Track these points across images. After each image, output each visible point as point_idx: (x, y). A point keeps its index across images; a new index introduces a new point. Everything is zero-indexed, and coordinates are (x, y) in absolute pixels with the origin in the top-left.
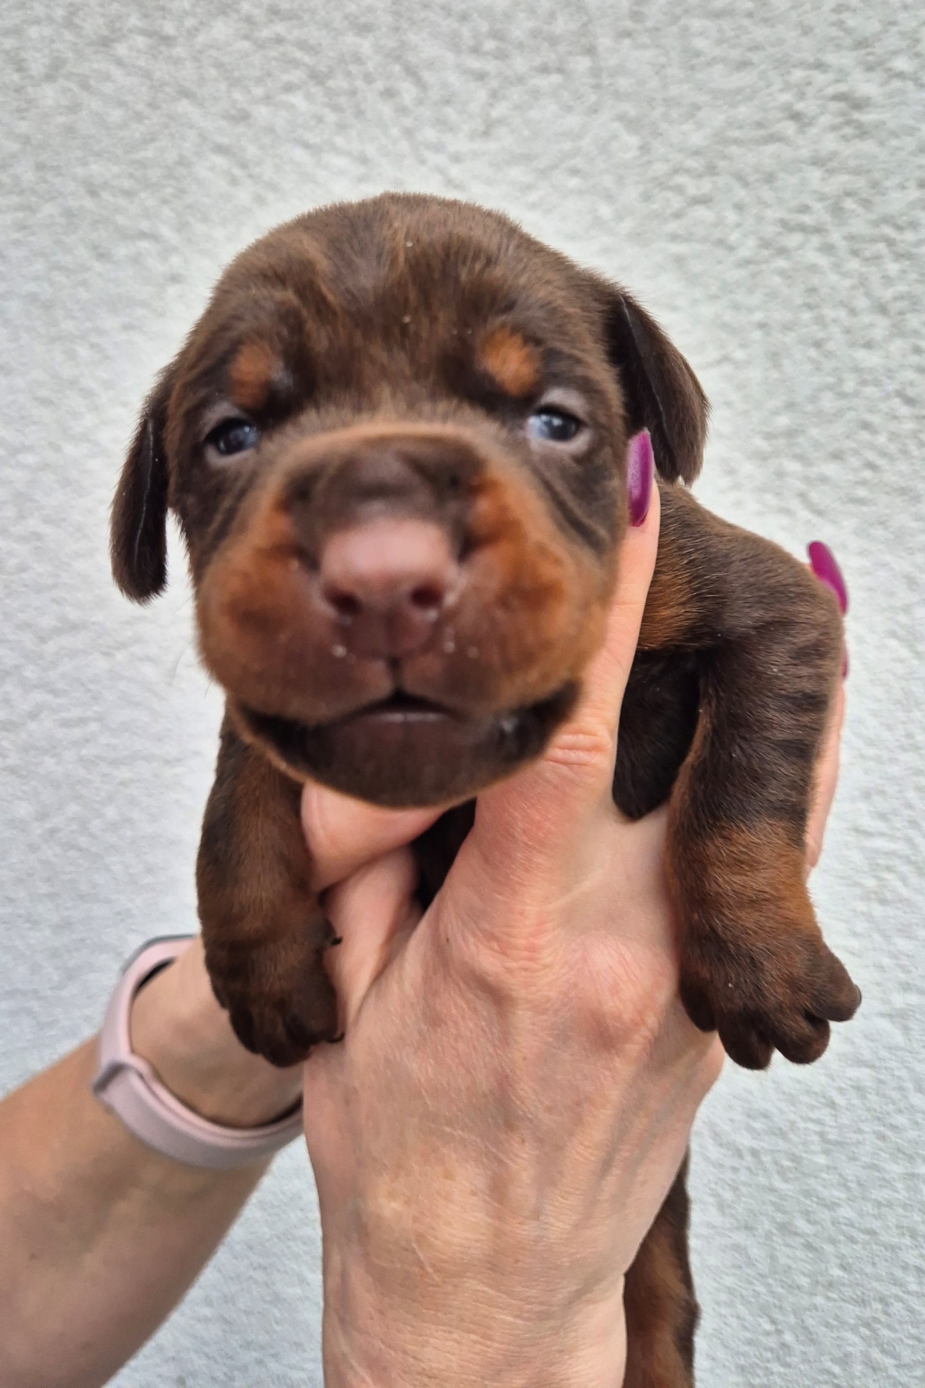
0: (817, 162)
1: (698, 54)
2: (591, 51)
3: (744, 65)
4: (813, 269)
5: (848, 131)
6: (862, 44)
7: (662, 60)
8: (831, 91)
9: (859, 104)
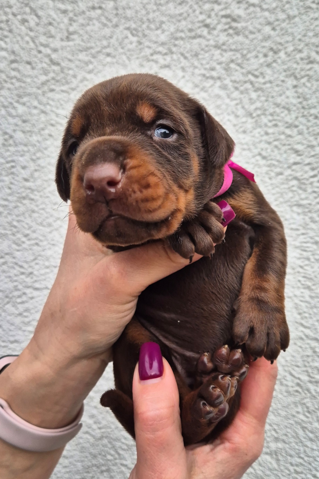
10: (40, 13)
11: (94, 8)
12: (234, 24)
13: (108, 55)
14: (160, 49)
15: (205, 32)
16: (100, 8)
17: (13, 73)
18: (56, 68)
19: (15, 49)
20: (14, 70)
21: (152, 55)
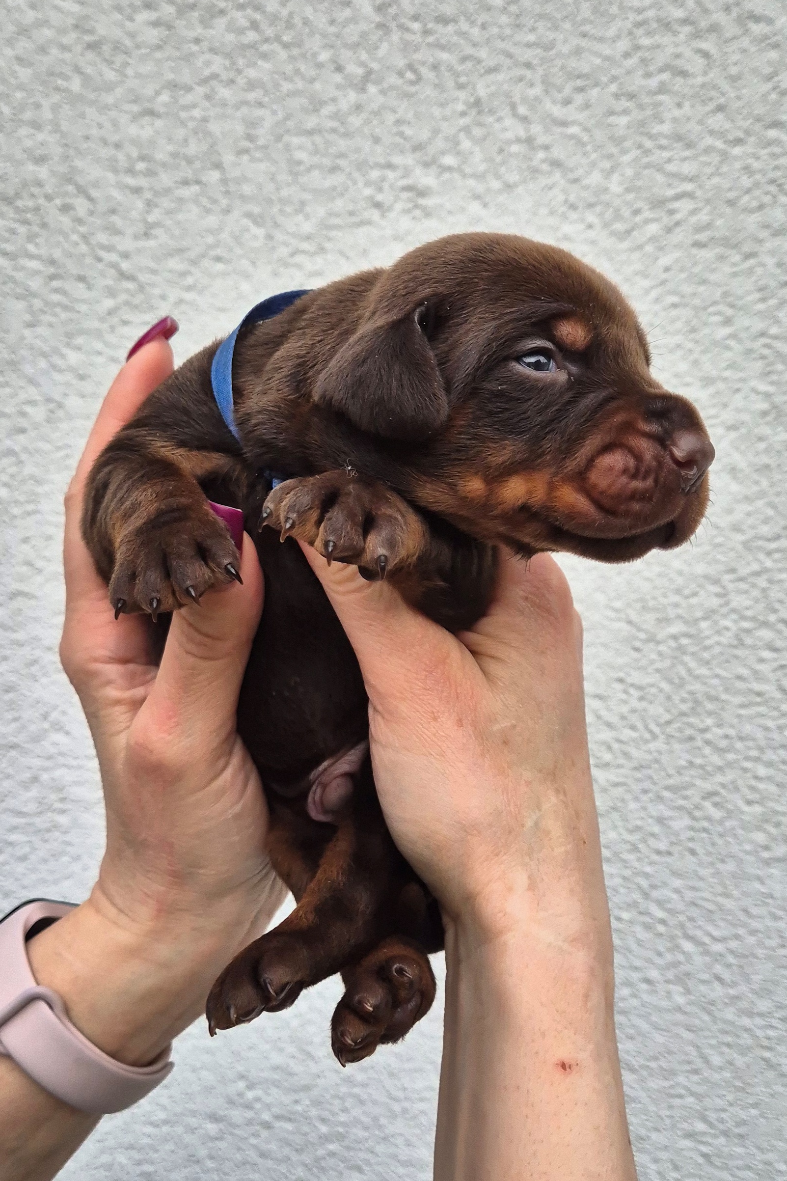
1: (299, 163)
8: (401, 184)
9: (422, 193)
10: (94, 193)
11: (185, 183)
12: (422, 201)
13: (218, 259)
14: (305, 246)
15: (375, 215)
16: (198, 182)
17: (56, 298)
18: (130, 285)
19: (55, 256)
20: (57, 291)
21: (292, 255)
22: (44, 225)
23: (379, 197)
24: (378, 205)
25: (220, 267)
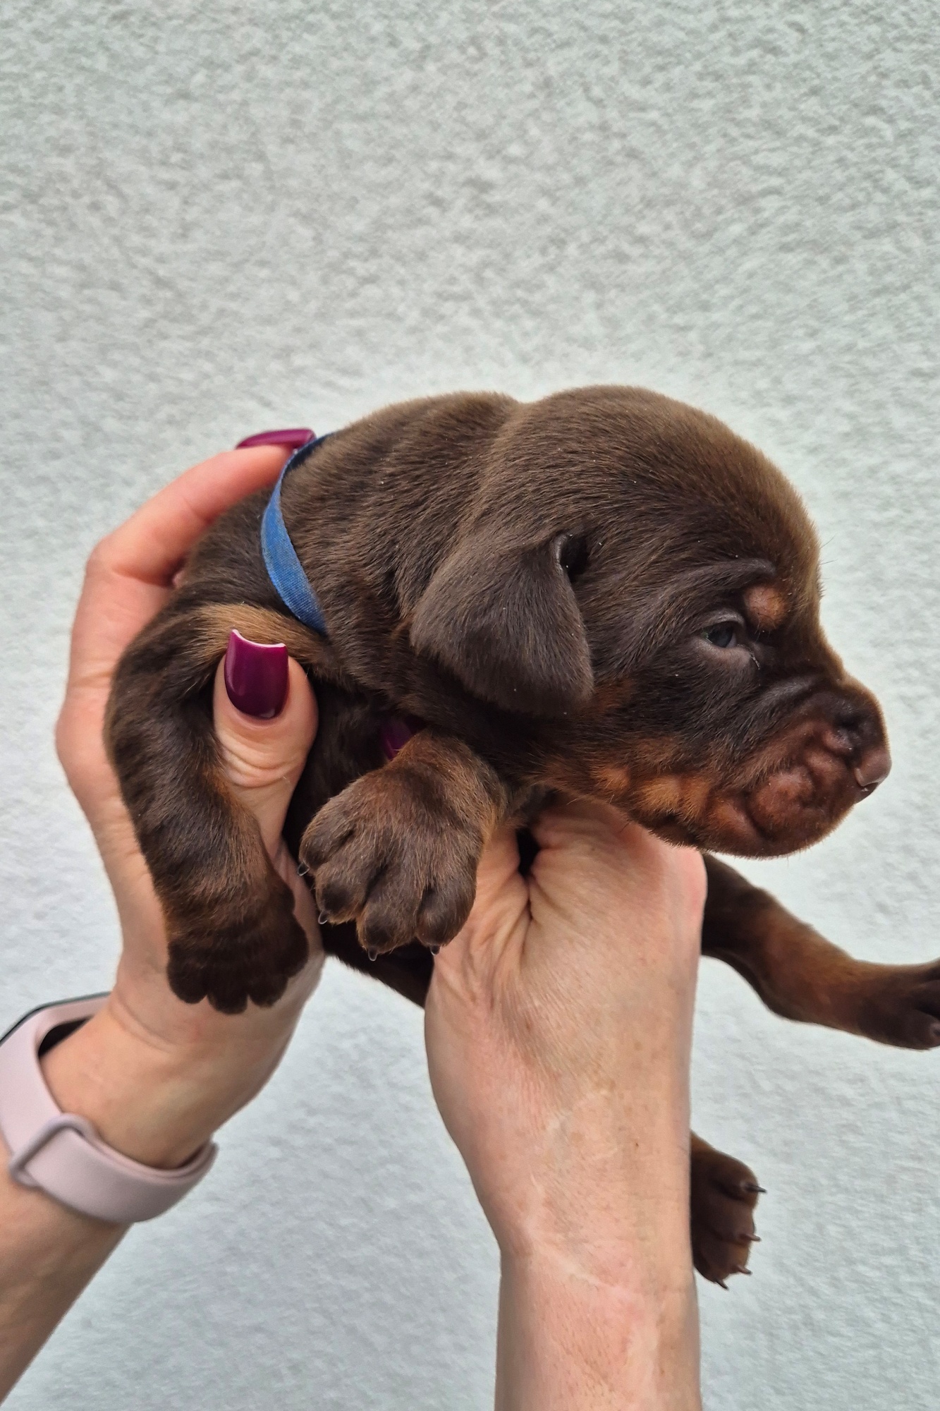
0: (459, 238)
1: (350, 154)
2: (261, 157)
3: (390, 160)
4: (467, 331)
5: (479, 212)
6: (481, 135)
7: (323, 161)
8: (461, 179)
9: (483, 186)
12: (484, 198)
14: (357, 248)
19: (85, 261)
20: (89, 300)
21: (344, 259)
22: (72, 226)
23: (439, 193)
24: (437, 202)
25: (264, 273)
